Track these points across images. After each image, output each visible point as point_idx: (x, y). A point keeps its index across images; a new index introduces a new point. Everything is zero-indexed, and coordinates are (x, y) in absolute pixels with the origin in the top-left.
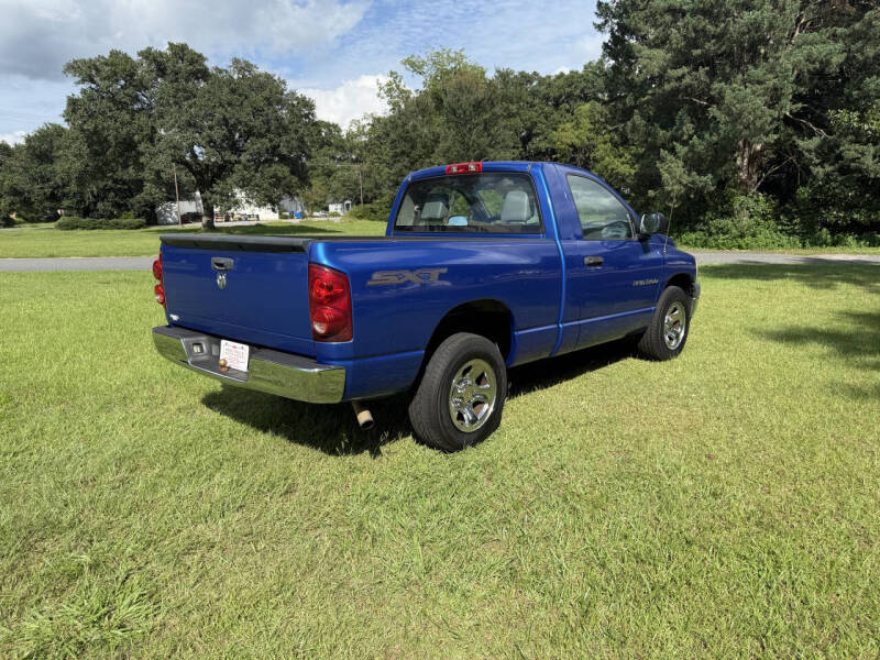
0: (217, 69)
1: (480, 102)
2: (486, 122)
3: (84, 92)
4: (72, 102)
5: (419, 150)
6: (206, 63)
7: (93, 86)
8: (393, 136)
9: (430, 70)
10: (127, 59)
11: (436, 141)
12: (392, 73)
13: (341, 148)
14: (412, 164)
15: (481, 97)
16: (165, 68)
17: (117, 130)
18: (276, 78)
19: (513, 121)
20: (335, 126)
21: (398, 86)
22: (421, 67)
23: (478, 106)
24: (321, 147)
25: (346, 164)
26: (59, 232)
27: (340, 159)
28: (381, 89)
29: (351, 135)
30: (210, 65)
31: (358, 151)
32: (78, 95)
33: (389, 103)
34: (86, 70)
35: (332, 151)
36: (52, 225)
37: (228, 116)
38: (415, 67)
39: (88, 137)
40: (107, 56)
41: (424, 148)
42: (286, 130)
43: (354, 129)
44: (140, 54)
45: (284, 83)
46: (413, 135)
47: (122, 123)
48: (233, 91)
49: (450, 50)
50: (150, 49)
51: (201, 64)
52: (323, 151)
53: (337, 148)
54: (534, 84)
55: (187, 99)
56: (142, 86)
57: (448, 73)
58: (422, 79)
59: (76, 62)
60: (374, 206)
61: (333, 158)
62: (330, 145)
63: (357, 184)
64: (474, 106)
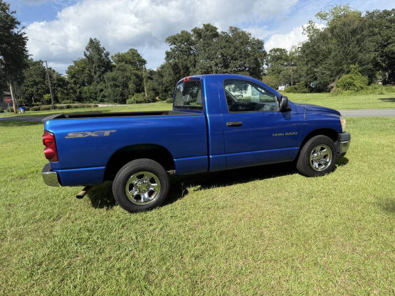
0: (223, 32)
1: (355, 30)
2: (358, 40)
3: (171, 49)
4: (167, 53)
5: (321, 57)
6: (218, 31)
7: (176, 46)
8: (307, 52)
9: (330, 17)
10: (187, 33)
11: (330, 52)
12: (310, 21)
13: (286, 60)
14: (316, 64)
15: (355, 27)
16: (201, 35)
17: (182, 63)
18: (246, 33)
19: (375, 37)
20: (284, 50)
21: (313, 28)
22: (325, 16)
23: (354, 32)
24: (278, 60)
25: (288, 67)
26: (167, 104)
27: (286, 65)
28: (304, 30)
29: (292, 53)
30: (219, 31)
31: (294, 60)
32: (169, 50)
33: (308, 36)
34: (173, 40)
35: (282, 62)
36: (165, 101)
37: (223, 52)
38: (322, 16)
39: (173, 67)
40: (180, 34)
41: (323, 56)
42: (249, 55)
43: (294, 50)
44: (192, 30)
45: (250, 34)
46: (318, 50)
47: (185, 60)
48: (227, 41)
49: (341, 6)
50: (196, 28)
51: (215, 31)
52: (278, 62)
53: (284, 60)
54: (392, 15)
55: (207, 47)
56: (193, 43)
57: (340, 17)
58: (326, 22)
59: (169, 37)
60: (296, 86)
61: (283, 65)
62: (281, 59)
63: (290, 76)
64: (351, 32)
